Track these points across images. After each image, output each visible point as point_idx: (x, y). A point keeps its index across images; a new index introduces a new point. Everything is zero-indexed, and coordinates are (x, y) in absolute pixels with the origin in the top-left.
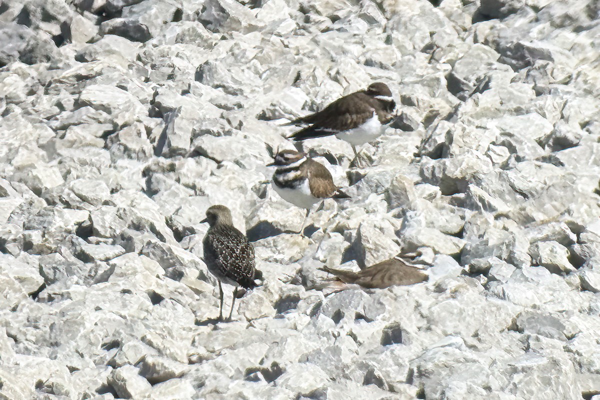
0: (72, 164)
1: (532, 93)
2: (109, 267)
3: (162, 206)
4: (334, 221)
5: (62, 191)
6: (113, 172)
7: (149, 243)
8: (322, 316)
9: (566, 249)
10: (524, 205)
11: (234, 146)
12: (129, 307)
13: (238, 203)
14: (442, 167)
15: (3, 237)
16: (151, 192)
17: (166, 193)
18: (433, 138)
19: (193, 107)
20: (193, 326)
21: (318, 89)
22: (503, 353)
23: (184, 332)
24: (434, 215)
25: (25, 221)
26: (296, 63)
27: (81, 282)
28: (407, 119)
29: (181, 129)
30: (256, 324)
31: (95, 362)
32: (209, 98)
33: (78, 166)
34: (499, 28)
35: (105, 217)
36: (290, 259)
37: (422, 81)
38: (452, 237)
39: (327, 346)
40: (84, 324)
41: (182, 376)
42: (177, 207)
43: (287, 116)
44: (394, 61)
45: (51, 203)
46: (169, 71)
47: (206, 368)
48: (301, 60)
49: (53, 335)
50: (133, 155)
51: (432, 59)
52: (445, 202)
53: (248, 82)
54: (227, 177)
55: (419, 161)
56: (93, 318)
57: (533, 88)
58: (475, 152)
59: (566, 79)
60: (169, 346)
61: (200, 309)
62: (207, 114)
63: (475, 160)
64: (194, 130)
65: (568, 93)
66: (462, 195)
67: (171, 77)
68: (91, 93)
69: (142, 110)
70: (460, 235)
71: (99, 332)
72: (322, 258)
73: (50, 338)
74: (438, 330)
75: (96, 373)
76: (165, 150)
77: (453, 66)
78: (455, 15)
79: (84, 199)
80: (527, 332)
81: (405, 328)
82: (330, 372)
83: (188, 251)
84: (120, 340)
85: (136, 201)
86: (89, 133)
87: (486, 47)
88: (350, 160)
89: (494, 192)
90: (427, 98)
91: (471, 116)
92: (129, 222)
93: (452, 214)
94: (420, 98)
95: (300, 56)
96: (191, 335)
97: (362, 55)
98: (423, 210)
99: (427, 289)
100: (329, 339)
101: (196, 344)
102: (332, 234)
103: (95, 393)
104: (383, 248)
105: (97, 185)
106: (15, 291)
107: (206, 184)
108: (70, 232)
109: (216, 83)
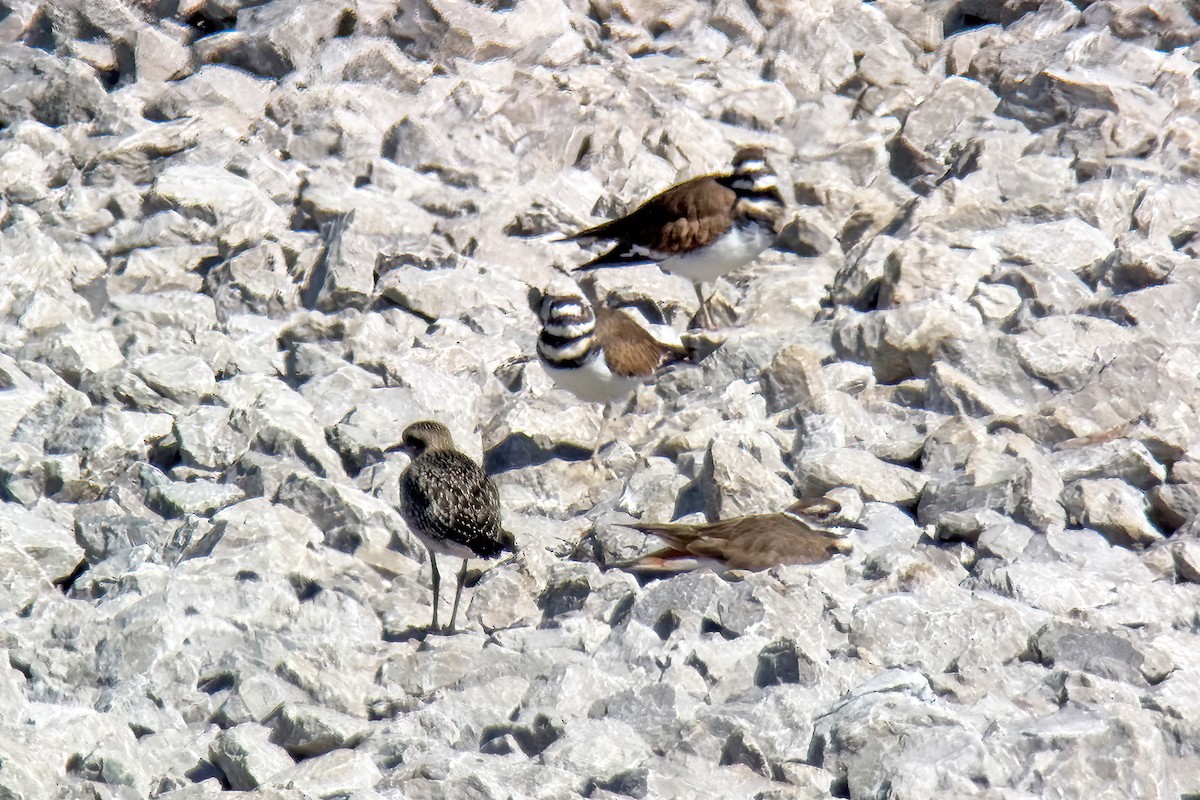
0: (140, 324)
1: (1068, 176)
2: (212, 526)
3: (317, 406)
4: (657, 435)
5: (120, 377)
6: (221, 340)
7: (293, 479)
8: (634, 625)
9: (1142, 495)
10: (1050, 403)
11: (460, 289)
12: (252, 607)
13: (469, 400)
14: (878, 327)
15: (4, 468)
16: (295, 378)
17: (324, 381)
18: (860, 268)
19: (378, 211)
20: (378, 643)
21: (624, 173)
22: (1011, 708)
23: (360, 656)
24: (862, 423)
25: (48, 436)
26: (583, 120)
27: (158, 557)
28: (806, 230)
29: (354, 253)
30: (503, 637)
31: (185, 716)
32: (409, 193)
33: (153, 329)
34: (999, 44)
35: (205, 429)
36: (570, 509)
37: (836, 154)
38: (899, 468)
39: (646, 683)
40: (163, 641)
41: (355, 743)
42: (347, 408)
43: (564, 227)
44: (779, 115)
45: (99, 400)
46: (330, 138)
47: (404, 728)
48: (592, 116)
49: (102, 663)
50: (260, 308)
51: (859, 110)
52: (884, 398)
53: (487, 160)
54: (447, 350)
55: (831, 317)
56: (180, 630)
57: (1073, 166)
58: (946, 297)
59: (1142, 145)
60: (329, 684)
61: (392, 607)
62: (406, 224)
63: (947, 314)
64: (382, 257)
65: (1147, 174)
66: (919, 384)
67: (335, 151)
68: (174, 181)
69: (277, 218)
70: (916, 463)
71: (192, 657)
72: (632, 508)
73: (97, 669)
74: (873, 657)
75: (187, 738)
76: (324, 295)
77: (903, 123)
78: (906, 18)
79: (163, 393)
80: (1060, 667)
81: (804, 651)
82: (653, 738)
83: (369, 495)
84: (233, 672)
85: (265, 395)
86: (174, 262)
87: (971, 84)
88: (688, 314)
89: (986, 377)
90: (846, 188)
91: (939, 224)
92: (253, 438)
93: (898, 422)
94: (833, 189)
95: (591, 107)
96: (373, 660)
97: (714, 102)
98: (838, 412)
99: (849, 571)
100: (649, 671)
101: (385, 678)
102: (651, 460)
103: (184, 780)
104: (756, 489)
105: (190, 366)
106: (29, 575)
107: (405, 364)
108: (135, 457)
109: (425, 162)
